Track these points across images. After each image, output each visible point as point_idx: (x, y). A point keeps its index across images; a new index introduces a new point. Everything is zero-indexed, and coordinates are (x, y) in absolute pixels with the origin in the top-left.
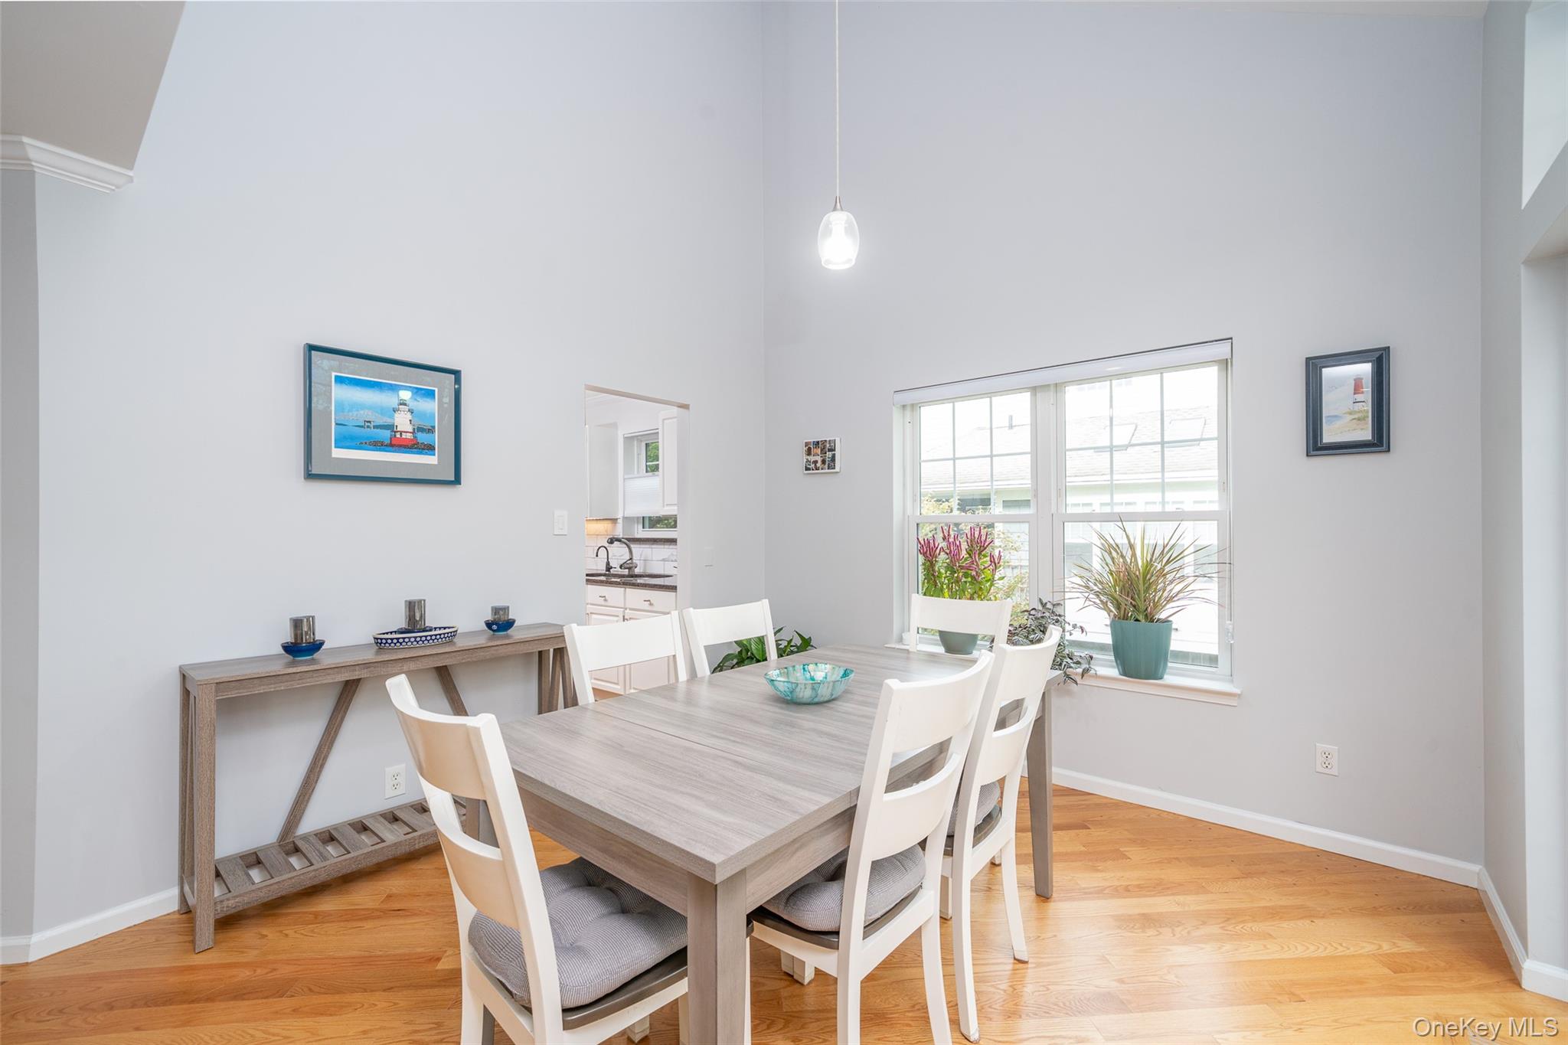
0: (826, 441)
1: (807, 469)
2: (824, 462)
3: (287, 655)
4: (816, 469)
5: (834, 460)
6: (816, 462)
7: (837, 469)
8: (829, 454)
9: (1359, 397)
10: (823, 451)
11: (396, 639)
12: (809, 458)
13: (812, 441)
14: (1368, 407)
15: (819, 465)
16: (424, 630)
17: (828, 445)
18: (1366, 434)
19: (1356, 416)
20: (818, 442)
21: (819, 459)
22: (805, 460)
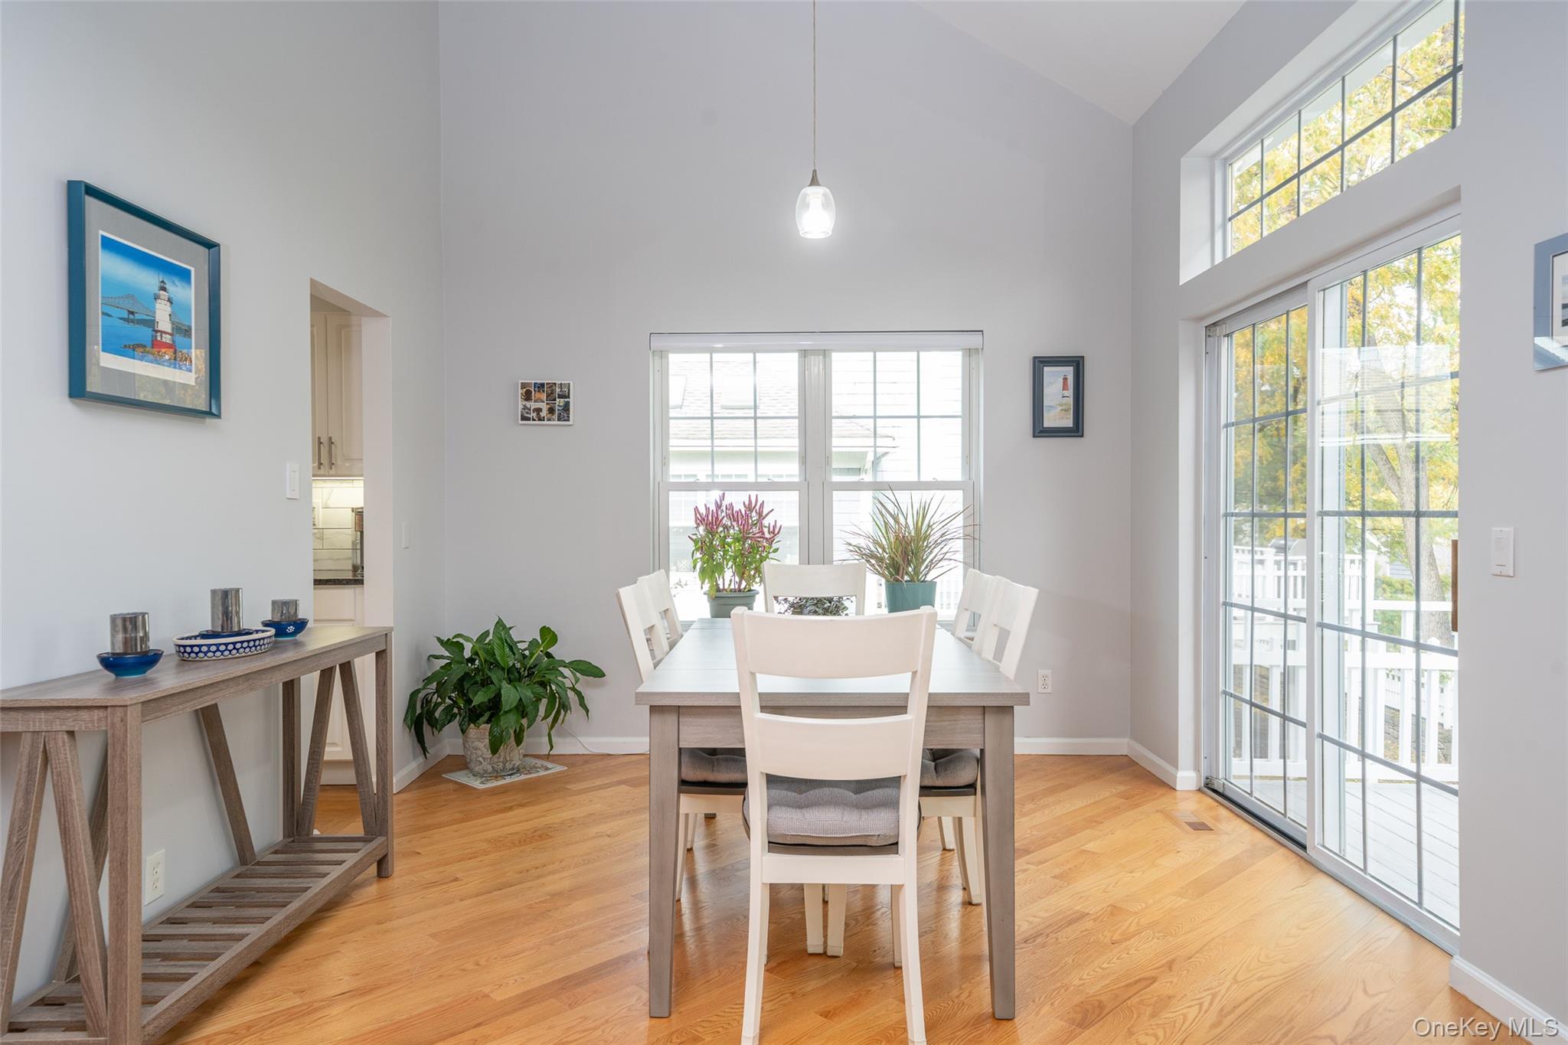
0: (555, 384)
1: (524, 418)
2: (551, 411)
3: (107, 672)
4: (540, 420)
5: (568, 410)
6: (538, 410)
7: (571, 422)
8: (560, 402)
9: (1066, 393)
10: (551, 397)
11: (197, 646)
12: (528, 404)
13: (533, 382)
14: (1071, 401)
15: (544, 414)
16: (239, 633)
17: (558, 390)
18: (1069, 422)
19: (1064, 408)
20: (542, 385)
21: (544, 407)
22: (520, 407)
